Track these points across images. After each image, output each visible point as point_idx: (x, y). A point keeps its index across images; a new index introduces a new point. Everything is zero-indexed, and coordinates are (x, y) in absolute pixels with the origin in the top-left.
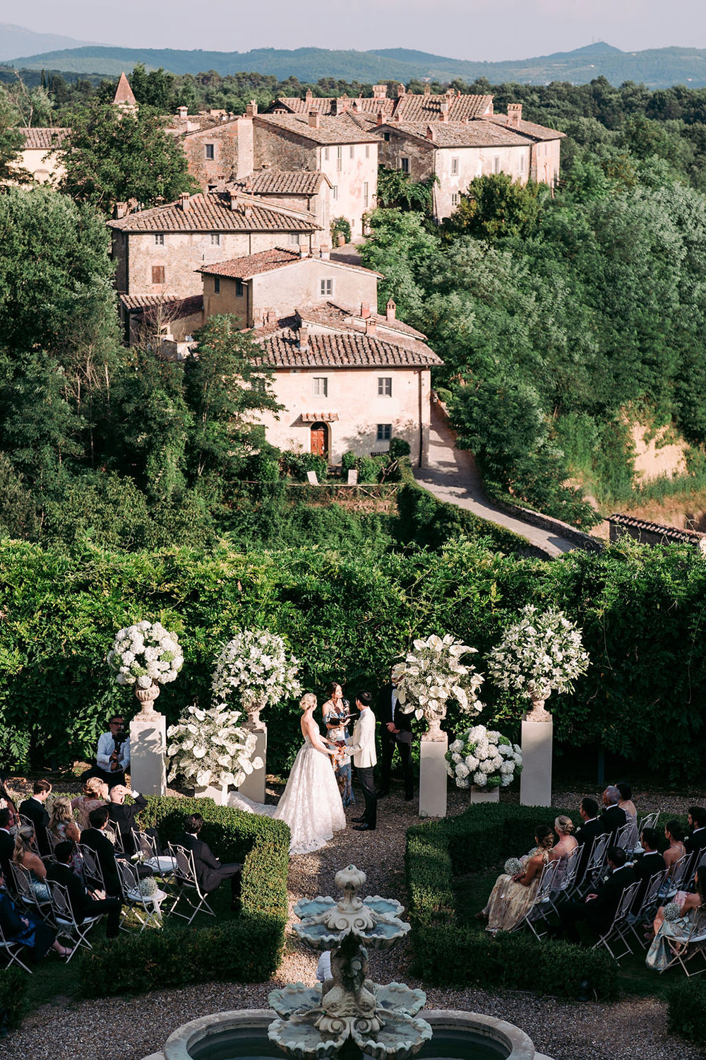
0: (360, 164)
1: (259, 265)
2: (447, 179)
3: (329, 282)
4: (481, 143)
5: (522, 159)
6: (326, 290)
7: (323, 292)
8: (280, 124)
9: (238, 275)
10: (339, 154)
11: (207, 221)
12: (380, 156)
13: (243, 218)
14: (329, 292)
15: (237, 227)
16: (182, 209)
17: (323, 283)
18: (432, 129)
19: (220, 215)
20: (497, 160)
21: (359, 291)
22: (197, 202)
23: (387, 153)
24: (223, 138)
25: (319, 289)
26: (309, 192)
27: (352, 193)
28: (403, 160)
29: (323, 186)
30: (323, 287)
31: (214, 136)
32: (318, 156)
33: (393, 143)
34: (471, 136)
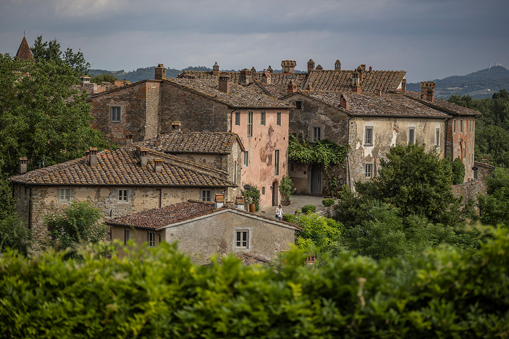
0: (271, 130)
1: (172, 216)
2: (361, 148)
3: (245, 234)
4: (395, 113)
5: (438, 132)
6: (242, 241)
7: (238, 244)
8: (191, 87)
9: (150, 226)
10: (250, 120)
11: (116, 176)
12: (291, 124)
13: (154, 174)
14: (244, 244)
15: (147, 182)
16: (89, 164)
17: (239, 234)
18: (345, 97)
19: (129, 170)
20: (412, 131)
21: (276, 243)
22: (105, 157)
23: (299, 122)
24: (130, 100)
25: (235, 241)
26: (221, 151)
27: (263, 160)
28: (315, 128)
29: (235, 148)
30: (239, 239)
31: (122, 98)
32: (229, 120)
33: (305, 111)
34: (384, 107)
